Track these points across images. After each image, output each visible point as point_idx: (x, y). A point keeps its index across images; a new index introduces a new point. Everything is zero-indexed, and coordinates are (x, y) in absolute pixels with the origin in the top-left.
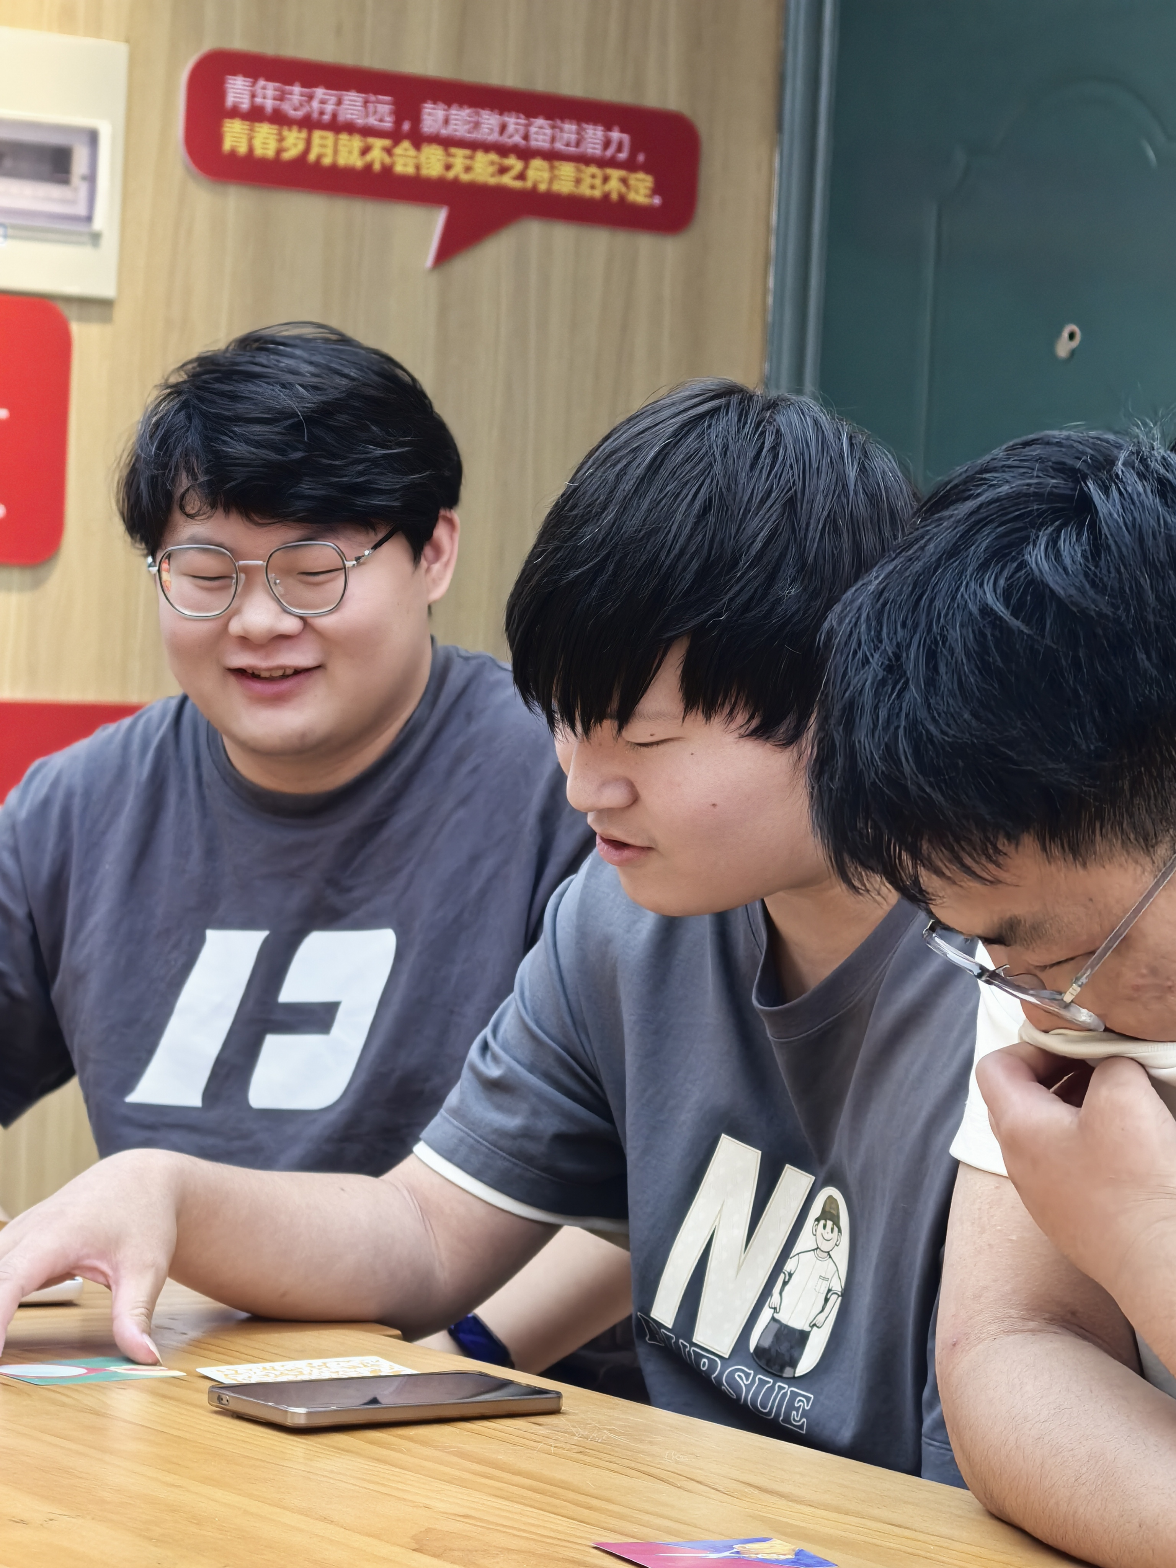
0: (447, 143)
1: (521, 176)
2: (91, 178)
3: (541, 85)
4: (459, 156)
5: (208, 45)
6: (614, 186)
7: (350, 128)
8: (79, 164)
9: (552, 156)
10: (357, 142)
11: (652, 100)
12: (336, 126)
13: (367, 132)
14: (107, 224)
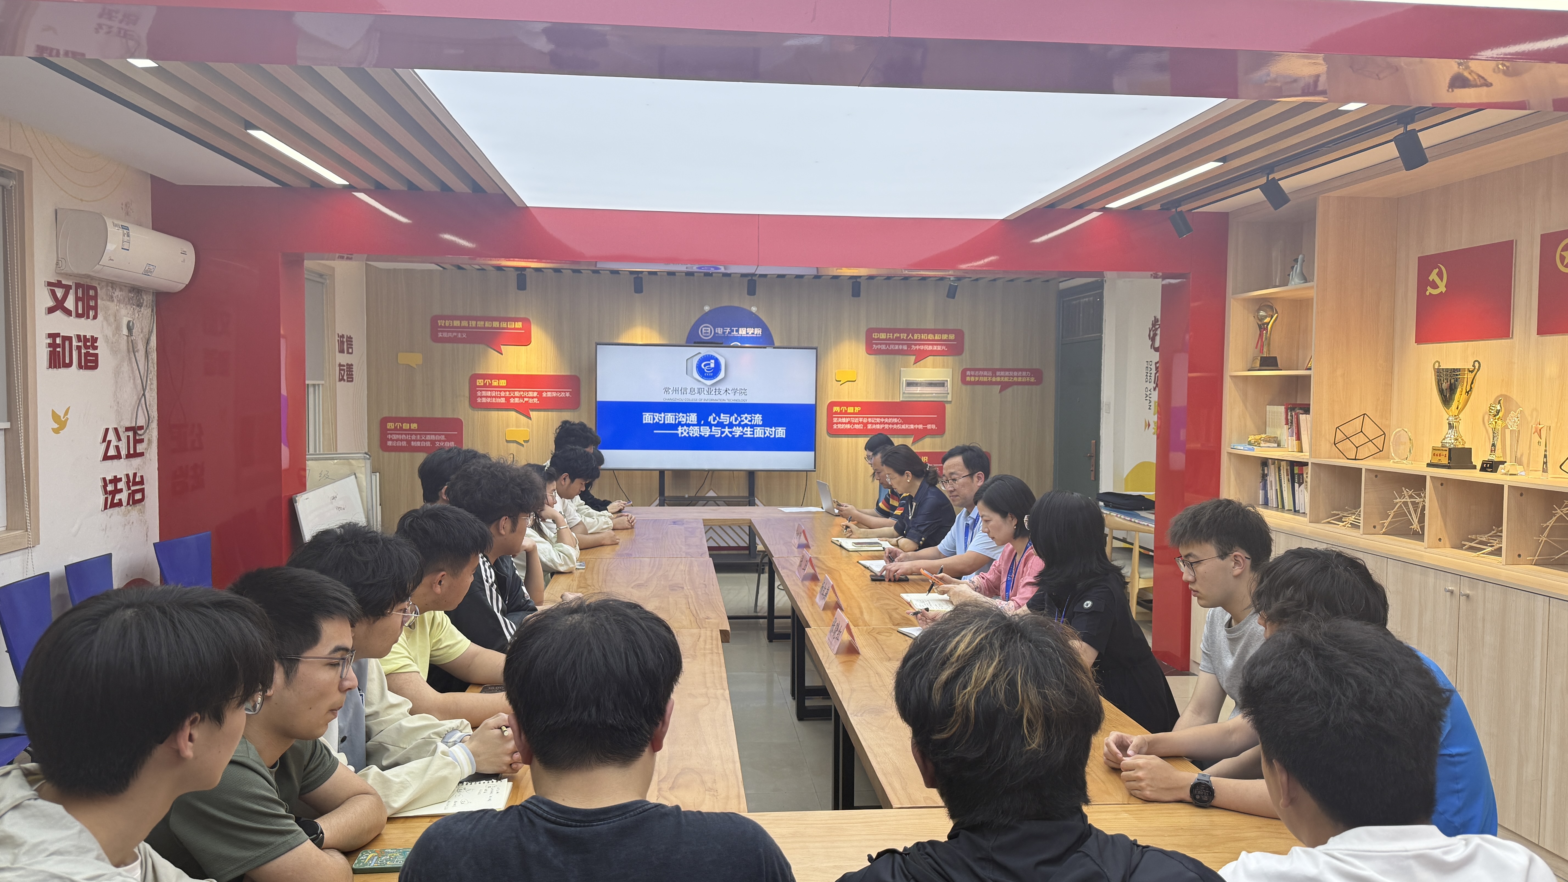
0: (1001, 377)
1: (1013, 380)
2: (947, 386)
3: (1015, 367)
5: (964, 367)
6: (1028, 379)
10: (986, 378)
11: (1034, 367)
12: (983, 376)
13: (988, 376)
14: (950, 391)
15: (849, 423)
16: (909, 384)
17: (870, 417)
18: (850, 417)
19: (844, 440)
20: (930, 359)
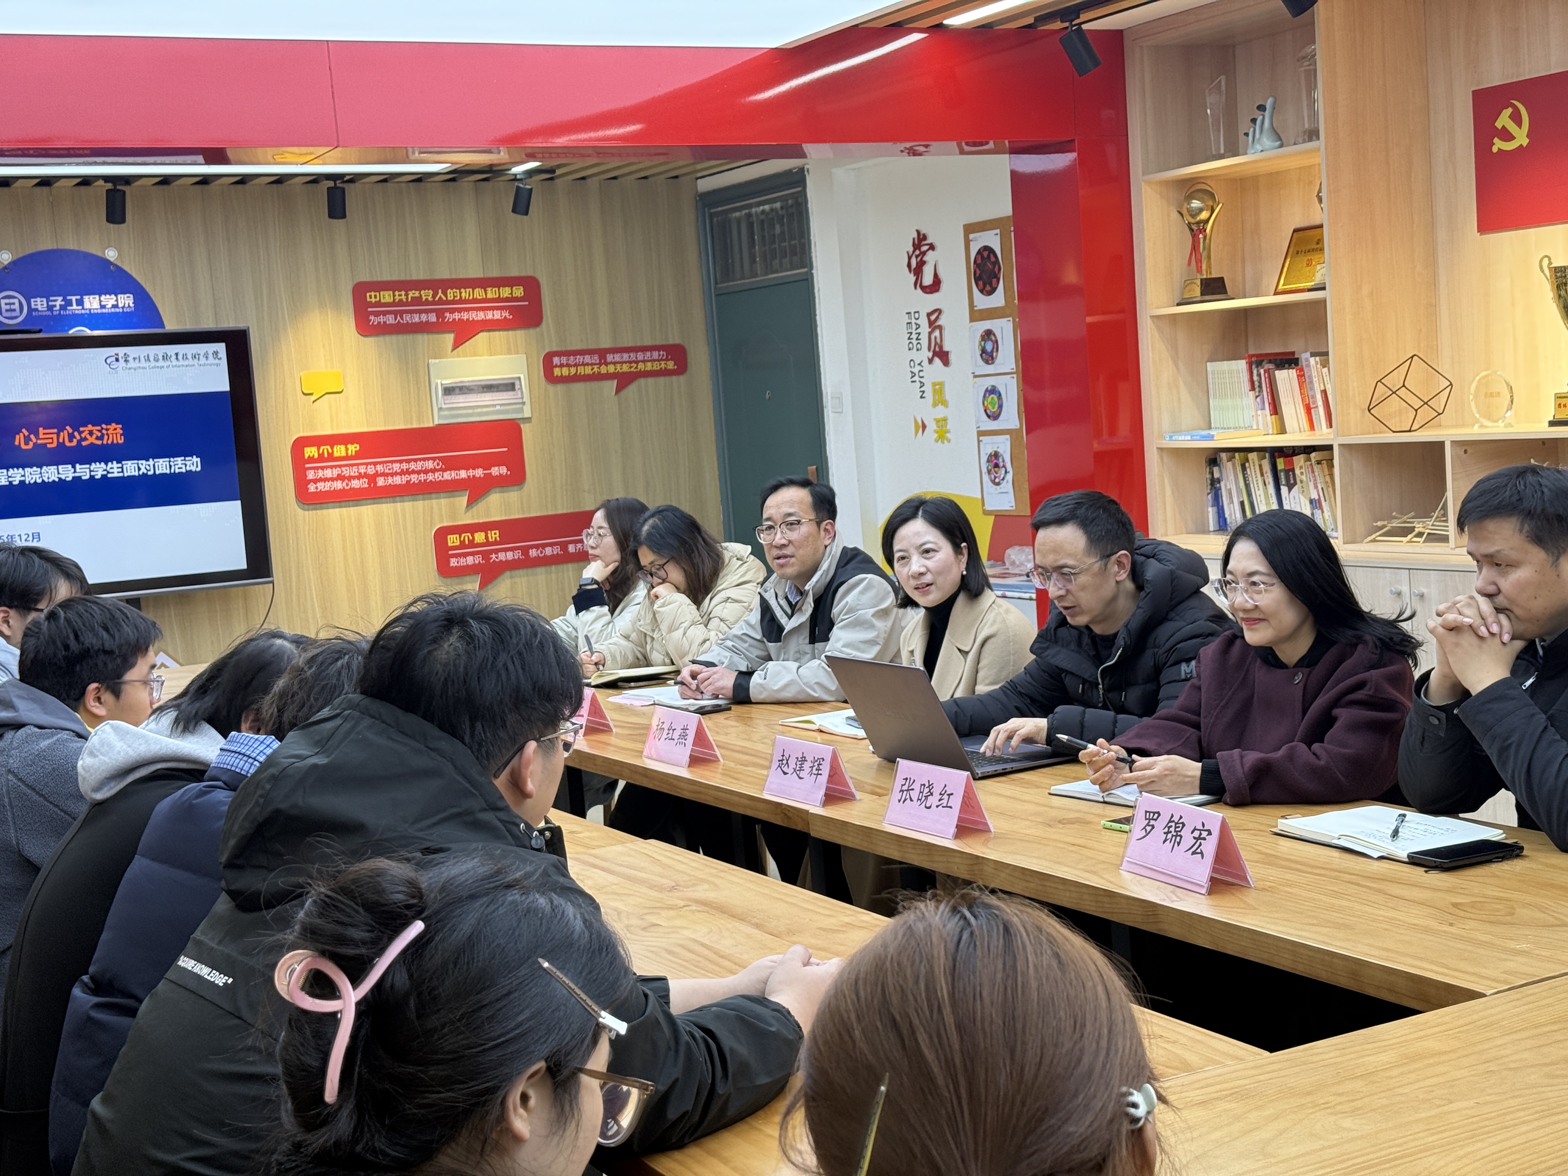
0: (615, 363)
1: (636, 368)
2: (521, 388)
3: (639, 344)
4: (618, 366)
5: (547, 351)
6: (663, 365)
7: (588, 364)
8: (517, 387)
9: (644, 361)
10: (590, 367)
11: (671, 342)
12: (584, 365)
13: (592, 364)
14: (526, 399)
15: (340, 477)
16: (449, 391)
17: (380, 463)
18: (340, 466)
19: (334, 514)
20: (482, 338)
